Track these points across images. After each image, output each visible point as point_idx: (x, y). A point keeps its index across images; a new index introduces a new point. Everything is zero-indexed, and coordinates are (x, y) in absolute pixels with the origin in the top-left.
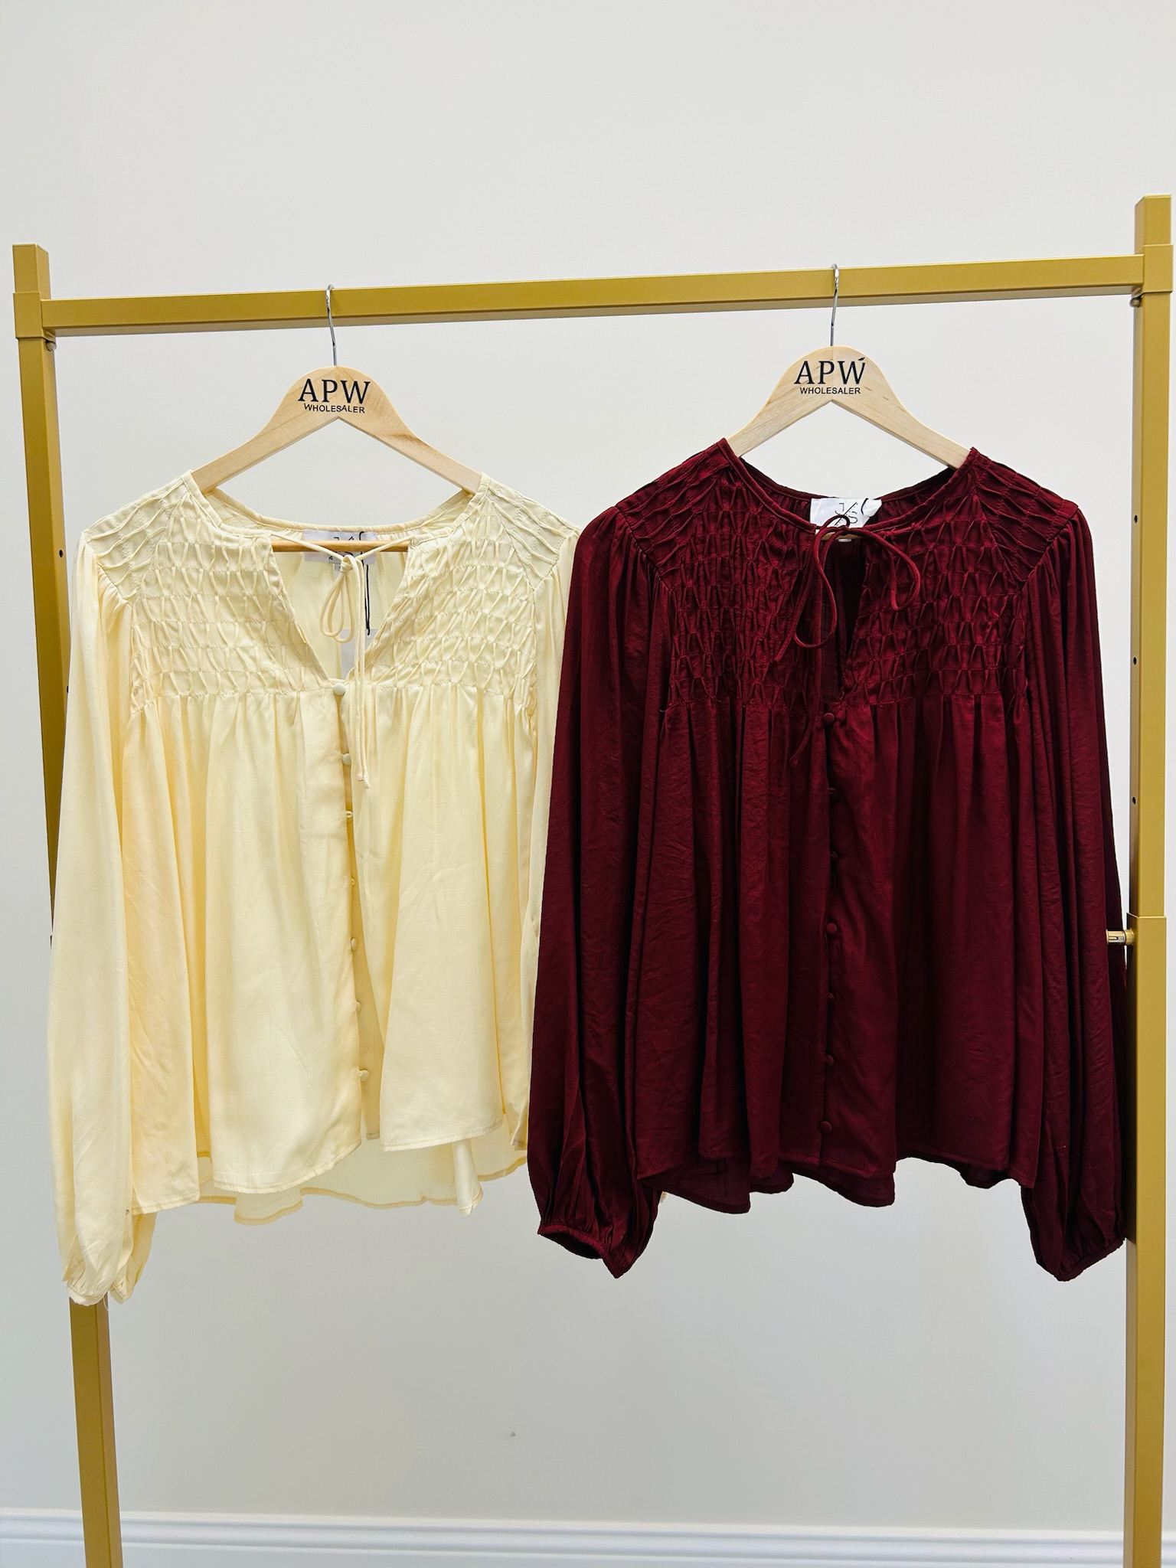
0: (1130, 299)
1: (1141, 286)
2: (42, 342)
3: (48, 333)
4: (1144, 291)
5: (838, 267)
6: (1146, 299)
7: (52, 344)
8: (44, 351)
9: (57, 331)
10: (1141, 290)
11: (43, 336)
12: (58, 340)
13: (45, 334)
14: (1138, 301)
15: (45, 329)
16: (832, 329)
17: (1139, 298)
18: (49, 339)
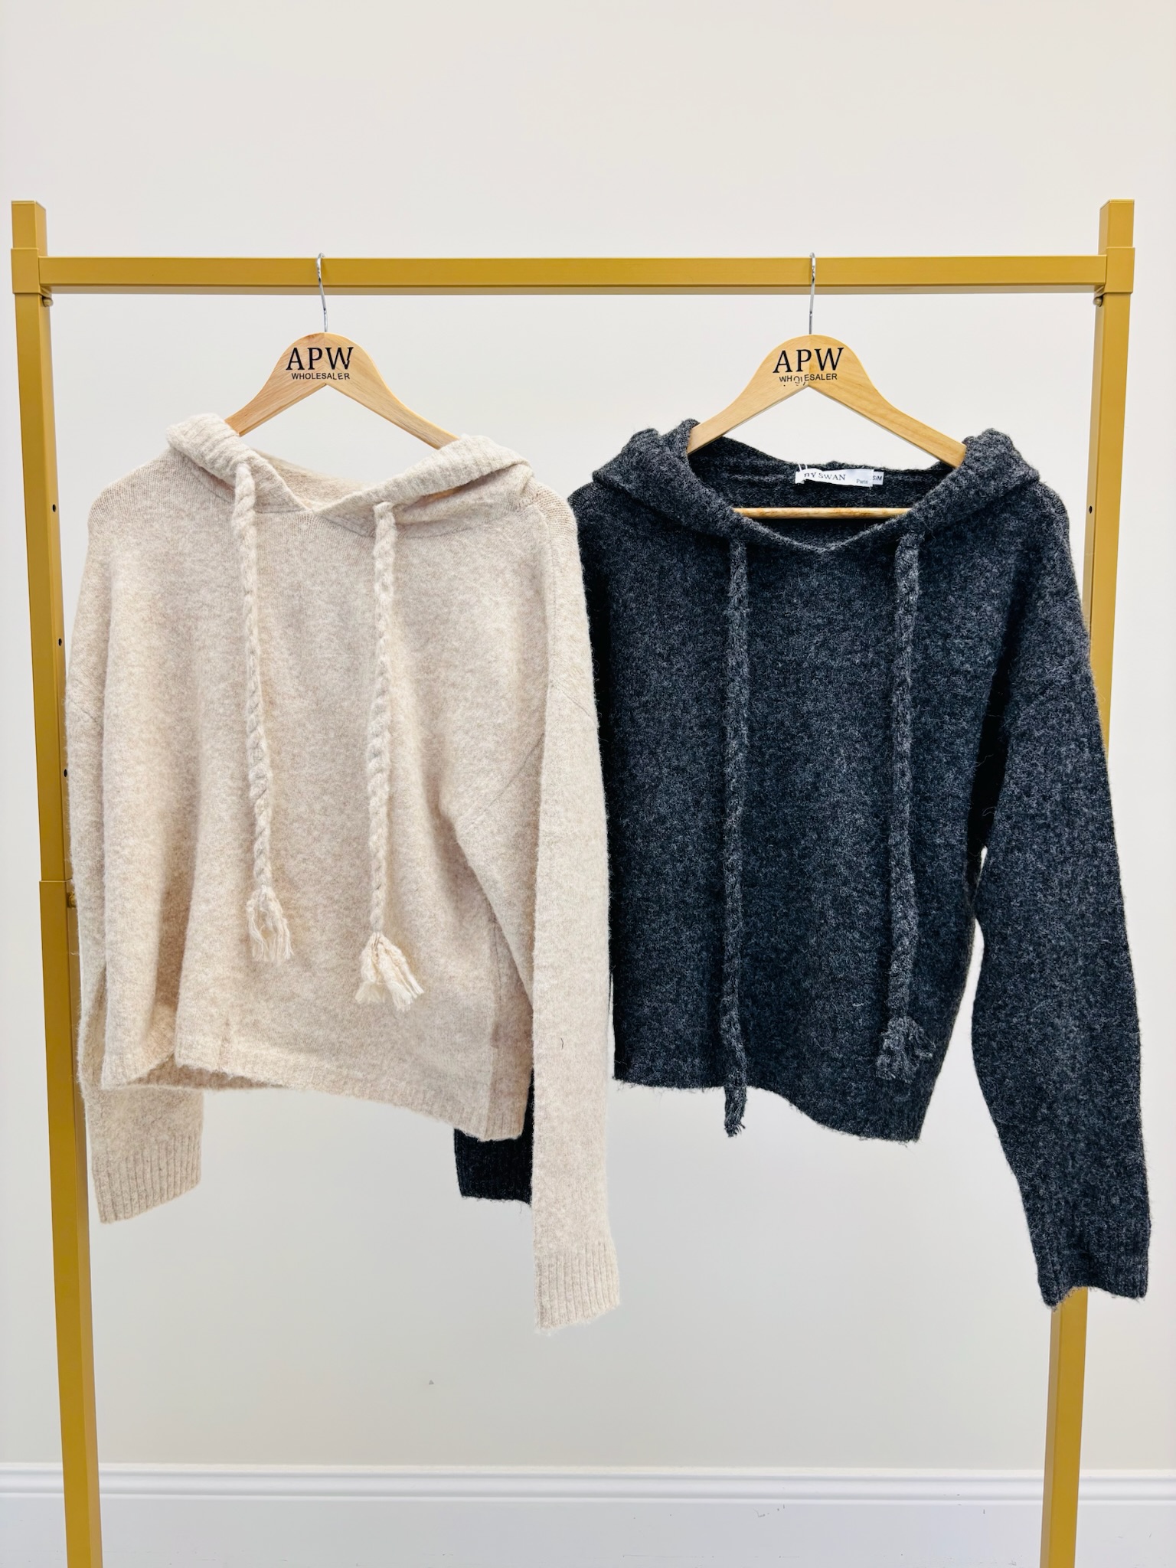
0: (1093, 298)
1: (1104, 285)
2: (39, 298)
3: (44, 290)
4: (1106, 291)
5: (816, 256)
6: (1107, 298)
7: (49, 301)
8: (41, 308)
9: (53, 288)
10: (1103, 289)
11: (39, 291)
12: (54, 297)
13: (42, 291)
14: (1101, 299)
15: (42, 286)
16: (811, 317)
17: (1102, 297)
18: (45, 295)
